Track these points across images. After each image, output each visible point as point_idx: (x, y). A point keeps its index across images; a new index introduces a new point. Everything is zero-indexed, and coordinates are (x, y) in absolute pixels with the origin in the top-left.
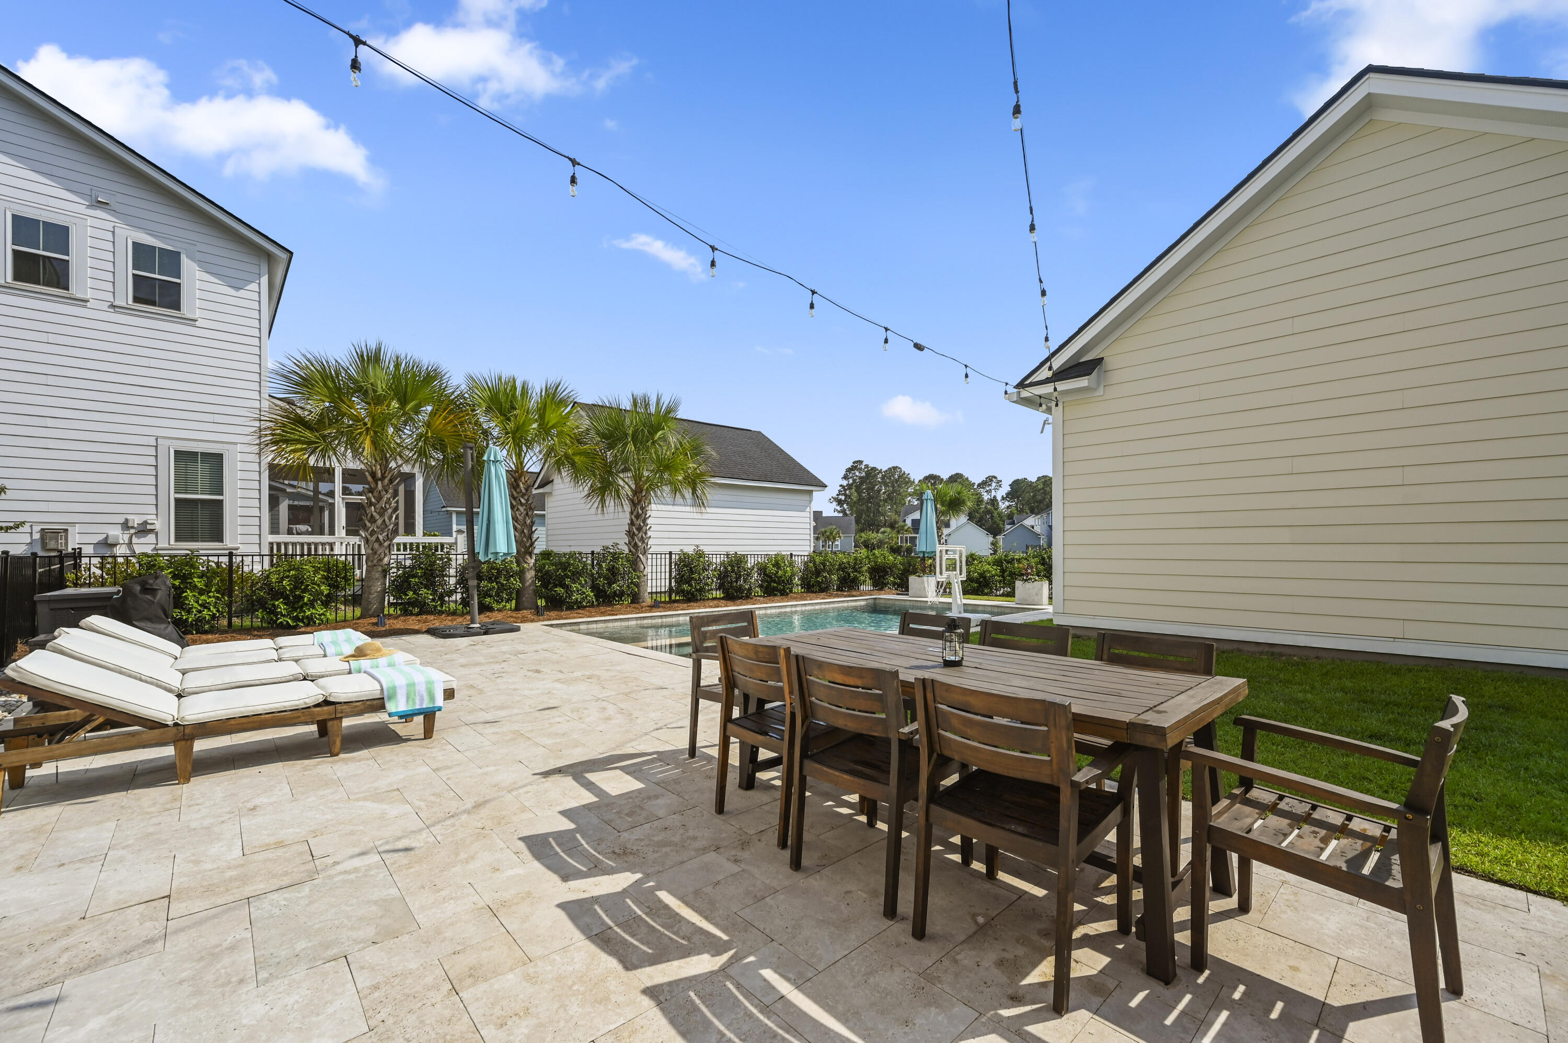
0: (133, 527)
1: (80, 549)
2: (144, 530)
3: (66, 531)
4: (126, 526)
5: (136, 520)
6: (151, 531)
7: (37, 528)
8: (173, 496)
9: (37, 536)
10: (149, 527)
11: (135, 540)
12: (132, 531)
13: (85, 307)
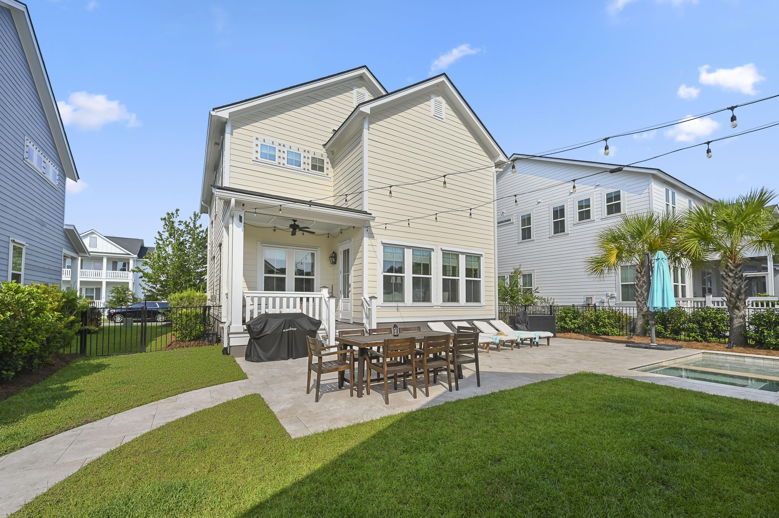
0: (609, 296)
1: (595, 304)
2: (612, 297)
3: (591, 298)
4: (607, 296)
5: (610, 294)
6: (614, 297)
7: (585, 297)
8: (620, 283)
9: (585, 300)
10: (613, 296)
11: (610, 301)
12: (609, 297)
13: (594, 222)
